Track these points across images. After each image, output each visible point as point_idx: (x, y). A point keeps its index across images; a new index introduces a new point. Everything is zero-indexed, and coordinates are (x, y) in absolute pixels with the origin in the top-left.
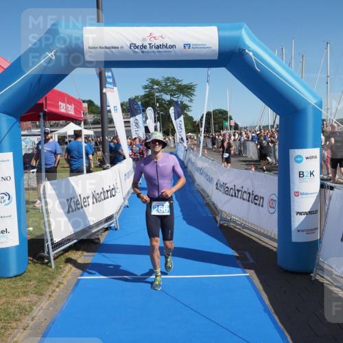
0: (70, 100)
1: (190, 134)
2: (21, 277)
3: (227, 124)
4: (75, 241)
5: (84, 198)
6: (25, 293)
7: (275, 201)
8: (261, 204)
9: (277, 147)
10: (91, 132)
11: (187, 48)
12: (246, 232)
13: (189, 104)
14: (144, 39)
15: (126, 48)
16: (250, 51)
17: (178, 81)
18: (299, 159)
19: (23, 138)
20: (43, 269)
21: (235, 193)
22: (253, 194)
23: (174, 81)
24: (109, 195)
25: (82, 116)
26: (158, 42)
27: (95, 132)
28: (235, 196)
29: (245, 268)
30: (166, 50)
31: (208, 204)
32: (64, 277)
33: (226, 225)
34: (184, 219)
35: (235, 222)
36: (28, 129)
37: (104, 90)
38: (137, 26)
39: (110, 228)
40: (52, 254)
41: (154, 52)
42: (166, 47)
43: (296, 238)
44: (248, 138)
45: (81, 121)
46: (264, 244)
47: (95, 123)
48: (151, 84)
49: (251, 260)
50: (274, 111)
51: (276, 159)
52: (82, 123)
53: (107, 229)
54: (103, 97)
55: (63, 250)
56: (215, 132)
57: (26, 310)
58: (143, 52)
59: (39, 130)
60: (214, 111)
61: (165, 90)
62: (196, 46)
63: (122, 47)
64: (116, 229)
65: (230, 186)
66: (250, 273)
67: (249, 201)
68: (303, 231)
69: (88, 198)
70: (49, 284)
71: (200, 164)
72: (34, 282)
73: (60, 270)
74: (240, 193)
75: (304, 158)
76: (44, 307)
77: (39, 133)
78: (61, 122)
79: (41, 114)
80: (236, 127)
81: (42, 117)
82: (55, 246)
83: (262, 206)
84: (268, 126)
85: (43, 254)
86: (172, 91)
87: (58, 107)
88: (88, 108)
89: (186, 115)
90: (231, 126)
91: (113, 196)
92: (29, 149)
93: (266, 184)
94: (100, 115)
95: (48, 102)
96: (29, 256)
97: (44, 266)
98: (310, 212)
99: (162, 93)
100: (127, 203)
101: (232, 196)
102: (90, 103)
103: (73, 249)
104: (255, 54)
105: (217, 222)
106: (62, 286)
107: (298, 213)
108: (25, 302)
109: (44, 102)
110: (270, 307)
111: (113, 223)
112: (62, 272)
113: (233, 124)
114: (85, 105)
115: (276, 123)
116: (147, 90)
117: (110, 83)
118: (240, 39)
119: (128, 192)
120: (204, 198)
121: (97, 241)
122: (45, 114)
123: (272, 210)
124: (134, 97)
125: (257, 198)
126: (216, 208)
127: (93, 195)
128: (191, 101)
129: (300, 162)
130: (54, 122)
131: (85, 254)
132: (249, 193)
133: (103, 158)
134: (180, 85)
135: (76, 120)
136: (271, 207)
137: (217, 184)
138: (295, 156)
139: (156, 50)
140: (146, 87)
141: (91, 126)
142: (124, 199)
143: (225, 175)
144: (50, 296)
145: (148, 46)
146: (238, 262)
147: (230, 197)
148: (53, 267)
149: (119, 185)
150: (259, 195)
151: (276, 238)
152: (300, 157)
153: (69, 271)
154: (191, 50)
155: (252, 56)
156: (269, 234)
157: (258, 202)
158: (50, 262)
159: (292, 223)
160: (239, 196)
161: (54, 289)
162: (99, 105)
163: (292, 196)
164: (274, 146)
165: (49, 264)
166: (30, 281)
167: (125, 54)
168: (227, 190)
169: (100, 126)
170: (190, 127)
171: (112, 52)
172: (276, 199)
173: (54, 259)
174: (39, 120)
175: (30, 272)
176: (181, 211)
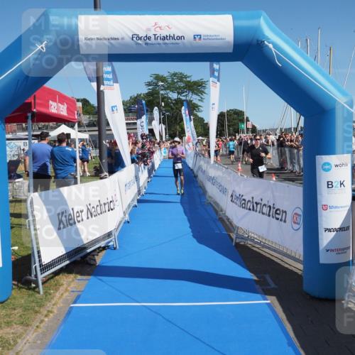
0: (62, 99)
1: (200, 138)
2: (4, 304)
3: (243, 126)
4: (68, 262)
5: (78, 212)
6: (8, 324)
7: (299, 215)
8: (283, 219)
9: (301, 152)
10: (86, 136)
11: (197, 39)
12: (266, 252)
13: (199, 103)
14: (149, 30)
15: (128, 40)
16: (269, 43)
17: (186, 77)
18: (327, 167)
19: (7, 142)
20: (29, 296)
21: (252, 206)
22: (274, 208)
23: (181, 77)
24: (107, 210)
25: (76, 117)
26: (164, 33)
27: (90, 135)
28: (253, 210)
29: (266, 294)
30: (174, 41)
31: (221, 220)
32: (54, 305)
33: (242, 243)
34: (194, 236)
35: (252, 240)
36: (13, 132)
37: (102, 88)
38: (140, 15)
39: (108, 246)
40: (41, 277)
41: (159, 44)
42: (173, 38)
43: (324, 259)
44: (268, 142)
45: (74, 123)
46: (286, 266)
47: (90, 125)
48: (155, 81)
49: (273, 285)
50: (297, 111)
51: (300, 166)
52: (76, 125)
53: (104, 248)
54: (100, 95)
55: (53, 273)
56: (229, 135)
57: (10, 344)
58: (146, 44)
59: (27, 133)
60: (228, 111)
61: (171, 87)
62: (208, 38)
63: (123, 39)
64: (115, 249)
65: (247, 198)
66: (272, 300)
67: (269, 216)
68: (332, 250)
69: (82, 212)
70: (36, 312)
71: (212, 172)
72: (19, 311)
73: (49, 296)
74: (259, 206)
75: (333, 166)
76: (30, 340)
77: (27, 137)
78: (51, 124)
79: (29, 115)
80: (254, 130)
81: (30, 118)
82: (45, 268)
83: (285, 221)
84: (290, 129)
85: (30, 277)
86: (180, 88)
87: (48, 106)
88: (83, 107)
89: (196, 115)
90: (248, 129)
91: (112, 210)
92: (14, 156)
93: (290, 196)
94: (97, 116)
95: (37, 101)
96: (14, 279)
97: (31, 292)
98: (341, 229)
99: (168, 91)
100: (127, 218)
101: (250, 209)
102: (85, 102)
103: (64, 272)
104: (275, 46)
105: (232, 240)
106: (51, 315)
107: (326, 230)
108: (9, 333)
109: (33, 101)
110: (295, 340)
111: (111, 241)
112: (52, 298)
113: (250, 127)
114: (79, 104)
115: (300, 126)
116: (150, 87)
117: (109, 80)
118: (258, 29)
119: (129, 205)
120: (217, 212)
121: (92, 262)
122: (34, 115)
123: (296, 226)
124: (136, 95)
125: (278, 212)
126: (231, 223)
127: (88, 209)
128: (201, 100)
129: (329, 170)
130: (43, 124)
131: (79, 277)
132: (270, 207)
133: (100, 166)
134: (189, 82)
135: (69, 121)
136: (295, 223)
137: (232, 196)
138: (322, 163)
139: (161, 42)
140: (149, 84)
141: (87, 129)
142: (124, 213)
143: (242, 186)
144: (37, 327)
145: (153, 37)
146: (258, 286)
147: (247, 211)
148: (42, 292)
149: (118, 197)
150: (281, 209)
151: (301, 258)
152: (329, 164)
153: (60, 298)
154: (202, 42)
155: (273, 49)
156: (293, 254)
157: (280, 217)
158: (37, 286)
159: (320, 241)
160: (258, 210)
161: (42, 318)
162: (96, 105)
163: (319, 209)
164: (299, 151)
165: (37, 290)
166: (15, 309)
167: (126, 45)
168: (243, 203)
169: (96, 128)
170: (200, 130)
171: (111, 44)
172: (301, 213)
173: (43, 283)
174: (26, 121)
175: (15, 298)
176: (190, 227)
